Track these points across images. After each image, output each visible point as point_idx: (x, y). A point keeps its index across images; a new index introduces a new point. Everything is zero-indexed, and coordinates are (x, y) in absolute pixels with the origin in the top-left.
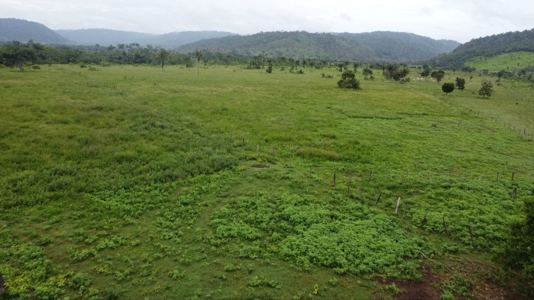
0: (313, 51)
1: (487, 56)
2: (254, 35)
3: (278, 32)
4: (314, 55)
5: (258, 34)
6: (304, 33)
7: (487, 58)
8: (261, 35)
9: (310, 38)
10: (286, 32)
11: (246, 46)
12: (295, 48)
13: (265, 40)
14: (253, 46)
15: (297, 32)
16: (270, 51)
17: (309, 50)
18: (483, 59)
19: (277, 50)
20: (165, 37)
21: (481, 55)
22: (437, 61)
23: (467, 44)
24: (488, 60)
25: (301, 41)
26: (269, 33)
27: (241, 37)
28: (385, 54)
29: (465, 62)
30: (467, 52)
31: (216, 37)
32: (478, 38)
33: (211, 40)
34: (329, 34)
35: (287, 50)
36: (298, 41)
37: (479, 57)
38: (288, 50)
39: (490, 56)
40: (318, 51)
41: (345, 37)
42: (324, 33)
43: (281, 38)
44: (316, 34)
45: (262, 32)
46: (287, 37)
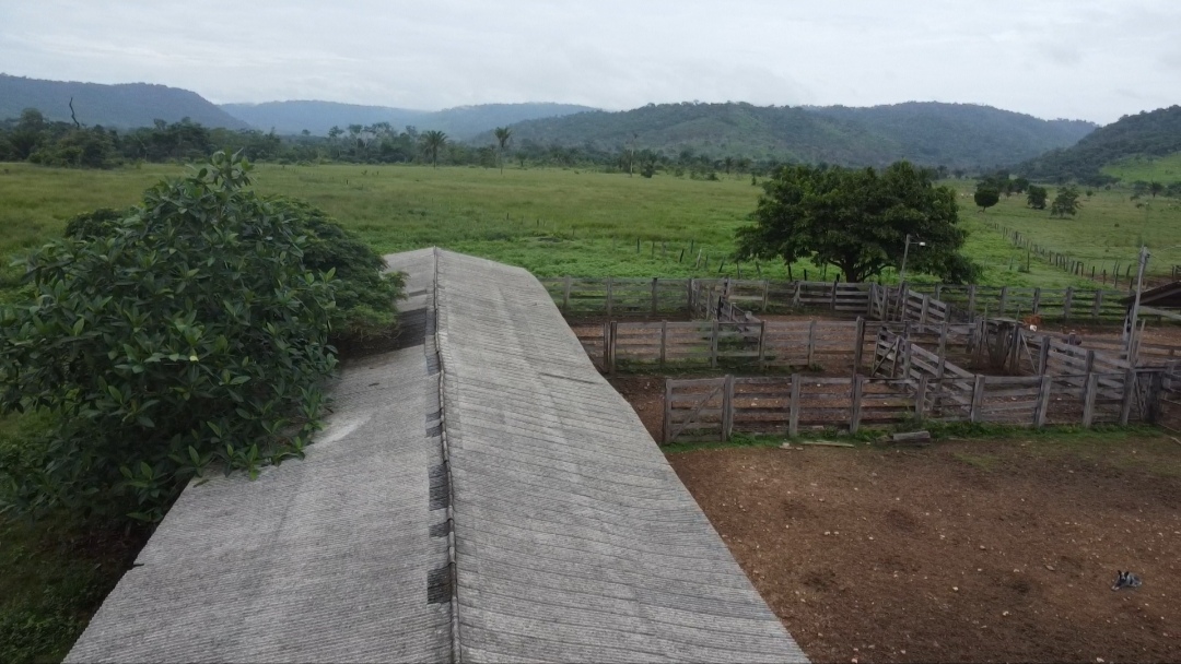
0: (762, 145)
1: (1155, 153)
2: (634, 111)
3: (687, 105)
4: (763, 153)
5: (644, 109)
6: (744, 106)
7: (1153, 156)
8: (650, 110)
9: (757, 117)
10: (704, 105)
11: (617, 133)
12: (724, 140)
13: (658, 123)
14: (631, 135)
15: (729, 105)
17: (753, 142)
18: (1144, 159)
19: (684, 142)
20: (446, 115)
21: (1139, 151)
22: (1038, 166)
23: (1110, 126)
24: (1154, 161)
25: (736, 124)
26: (667, 106)
27: (607, 113)
28: (925, 151)
29: (1101, 166)
30: (1106, 146)
31: (553, 115)
32: (1138, 113)
33: (544, 120)
34: (799, 110)
36: (731, 123)
37: (1135, 155)
38: (706, 143)
39: (1162, 152)
40: (772, 145)
41: (836, 115)
42: (787, 107)
43: (694, 118)
44: (771, 109)
45: (653, 105)
46: (705, 116)
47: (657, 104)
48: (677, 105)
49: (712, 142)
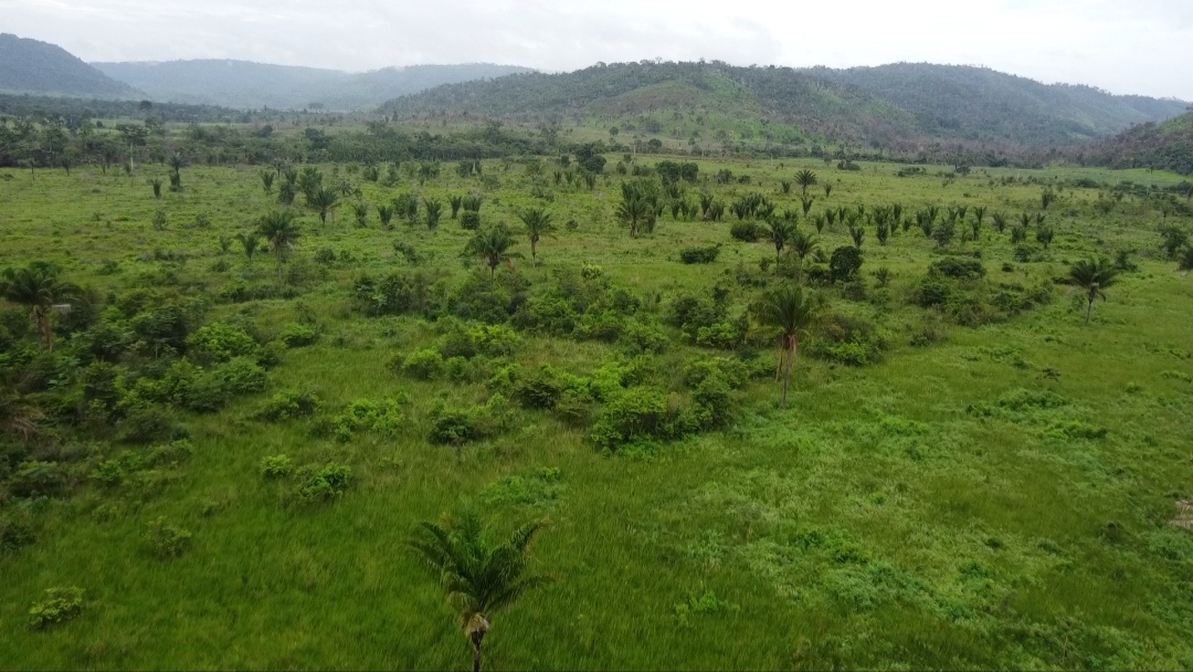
0: (751, 119)
2: (579, 73)
3: (649, 65)
4: (755, 131)
5: (592, 70)
6: (718, 65)
8: (598, 71)
9: (738, 80)
10: (669, 65)
11: (555, 102)
12: (700, 111)
13: (610, 87)
14: (574, 104)
15: (702, 64)
16: (626, 117)
17: (739, 115)
19: (645, 114)
25: (712, 90)
26: (620, 65)
27: (545, 76)
33: (467, 85)
35: (676, 115)
36: (705, 87)
38: (677, 117)
40: (765, 118)
42: (772, 67)
43: (657, 81)
44: (752, 69)
45: (603, 64)
46: (672, 78)
47: (608, 63)
48: (634, 64)
49: (684, 114)
